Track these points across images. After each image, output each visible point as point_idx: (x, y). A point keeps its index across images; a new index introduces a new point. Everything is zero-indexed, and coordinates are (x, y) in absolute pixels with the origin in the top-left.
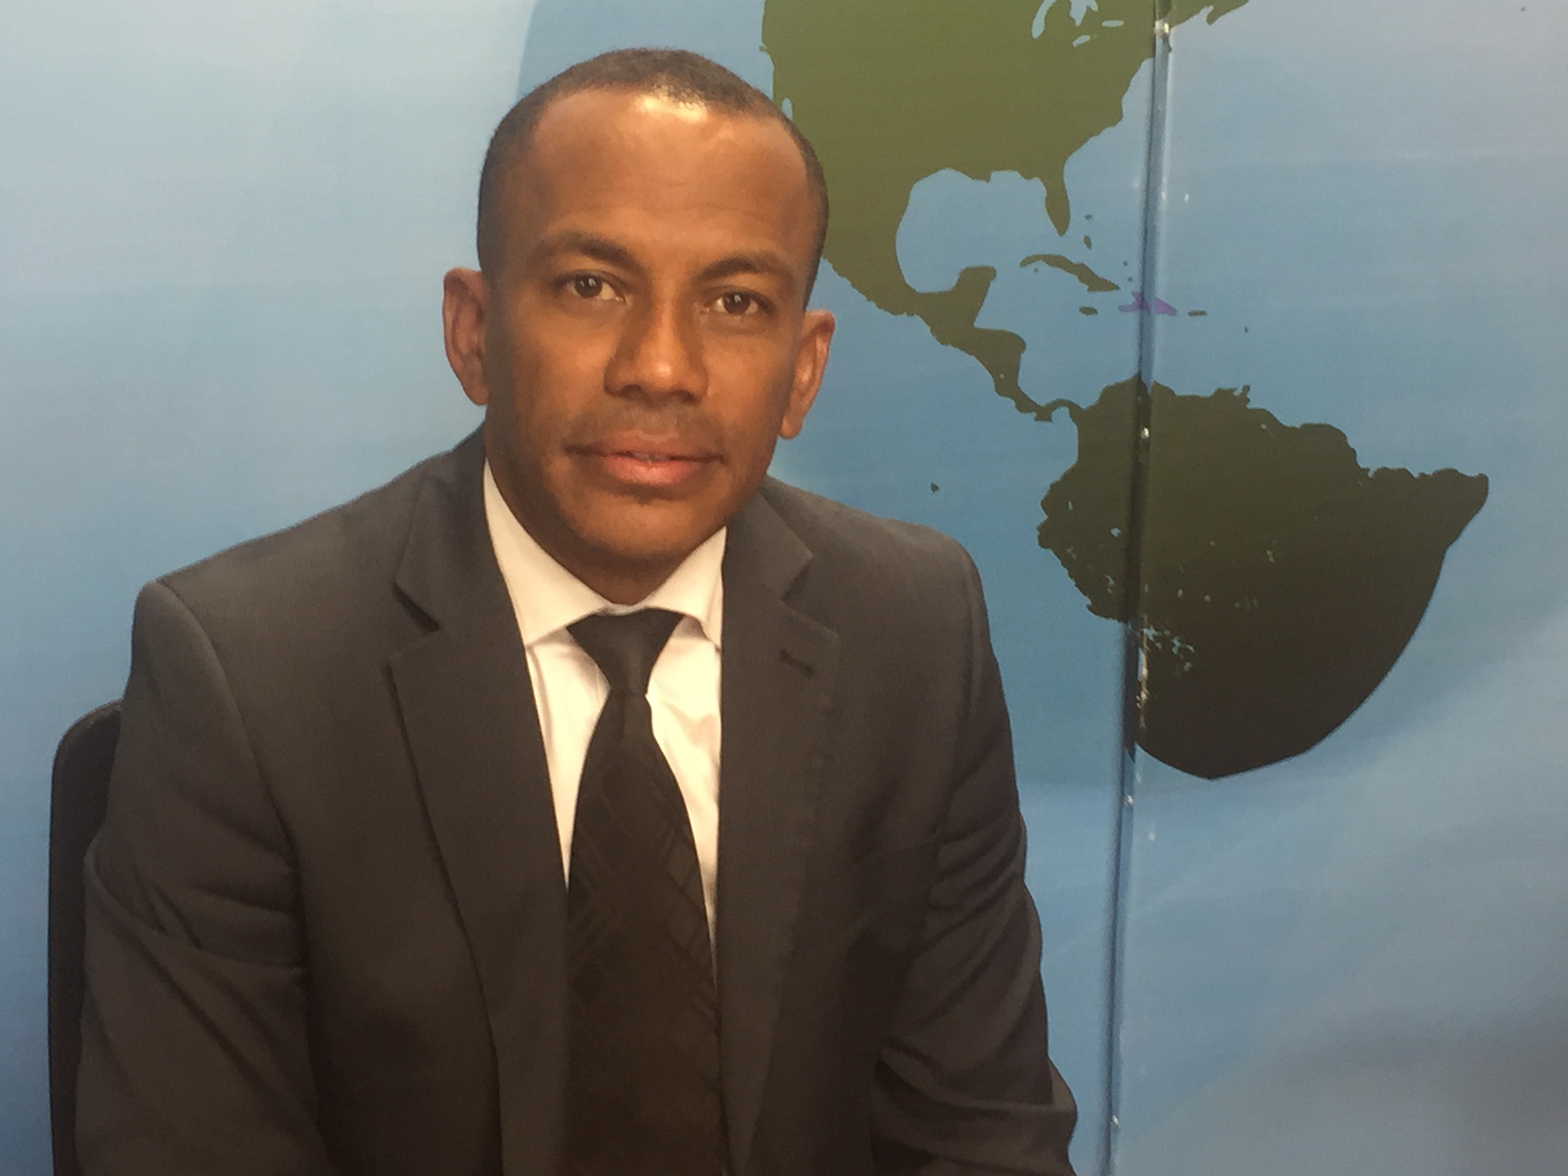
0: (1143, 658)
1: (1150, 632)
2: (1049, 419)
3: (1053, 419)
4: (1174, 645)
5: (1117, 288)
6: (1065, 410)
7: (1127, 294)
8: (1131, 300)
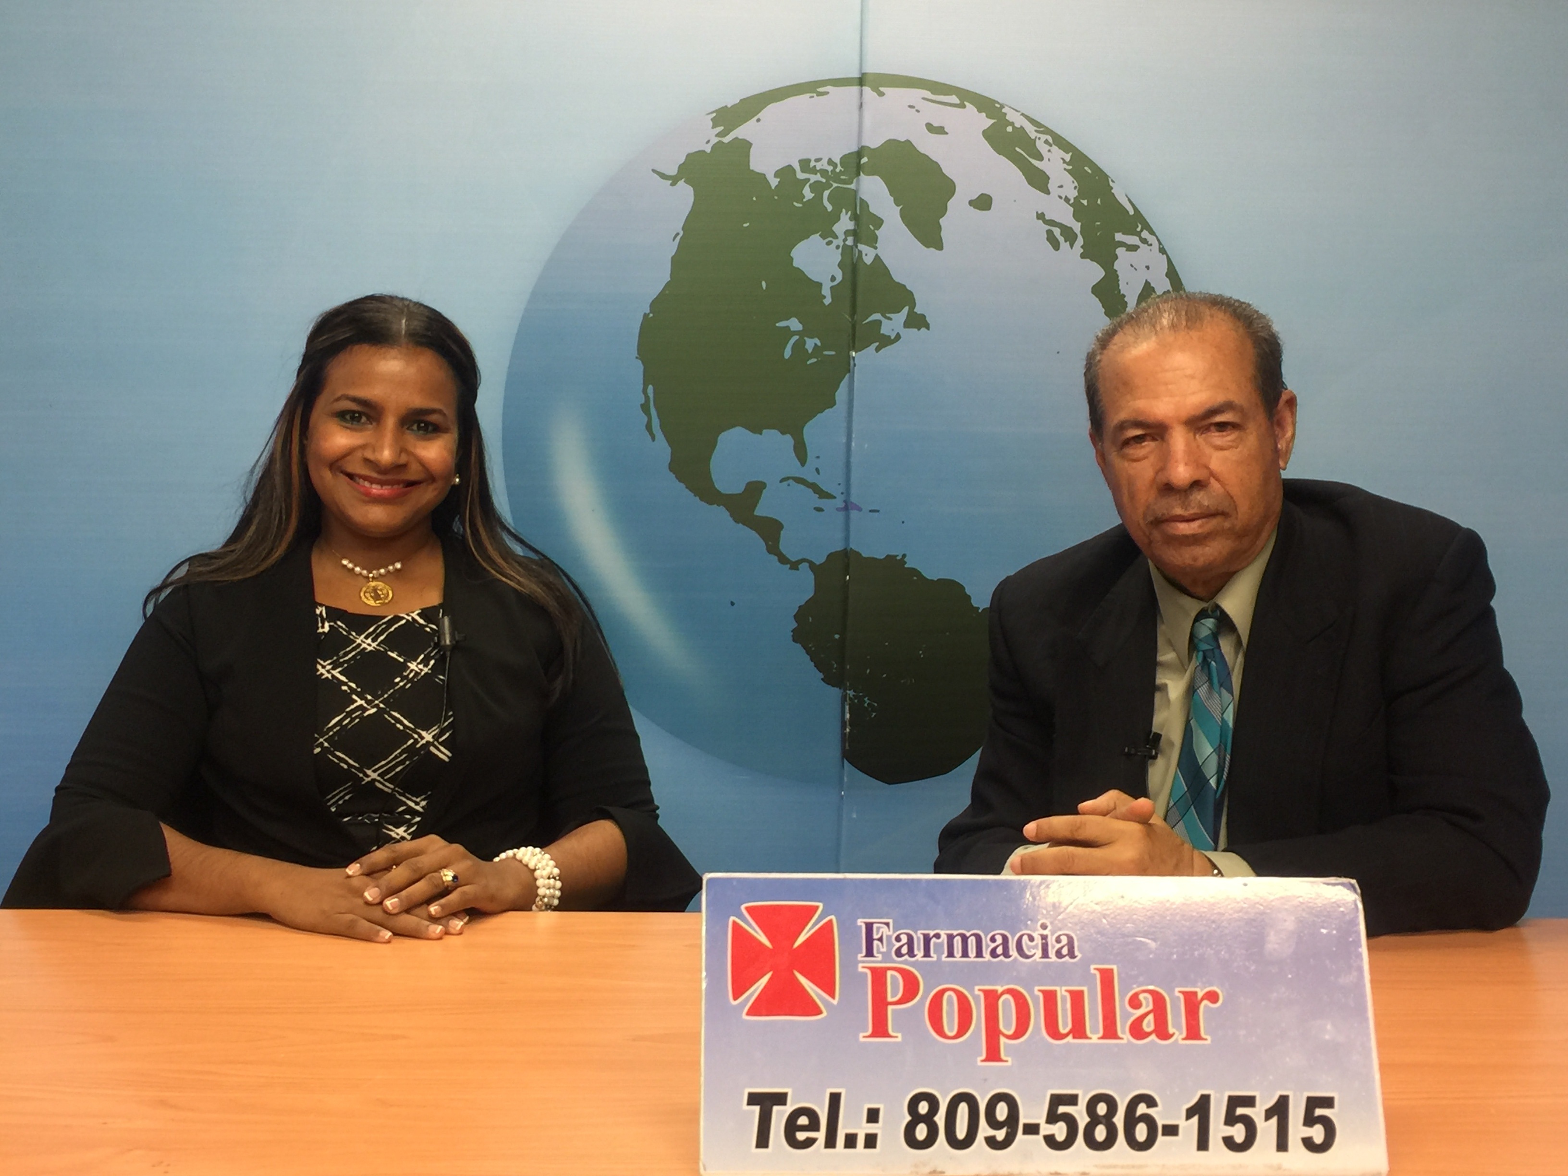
0: (847, 708)
1: (851, 693)
2: (797, 569)
3: (800, 569)
4: (865, 702)
5: (835, 498)
6: (806, 565)
7: (839, 502)
8: (842, 505)
